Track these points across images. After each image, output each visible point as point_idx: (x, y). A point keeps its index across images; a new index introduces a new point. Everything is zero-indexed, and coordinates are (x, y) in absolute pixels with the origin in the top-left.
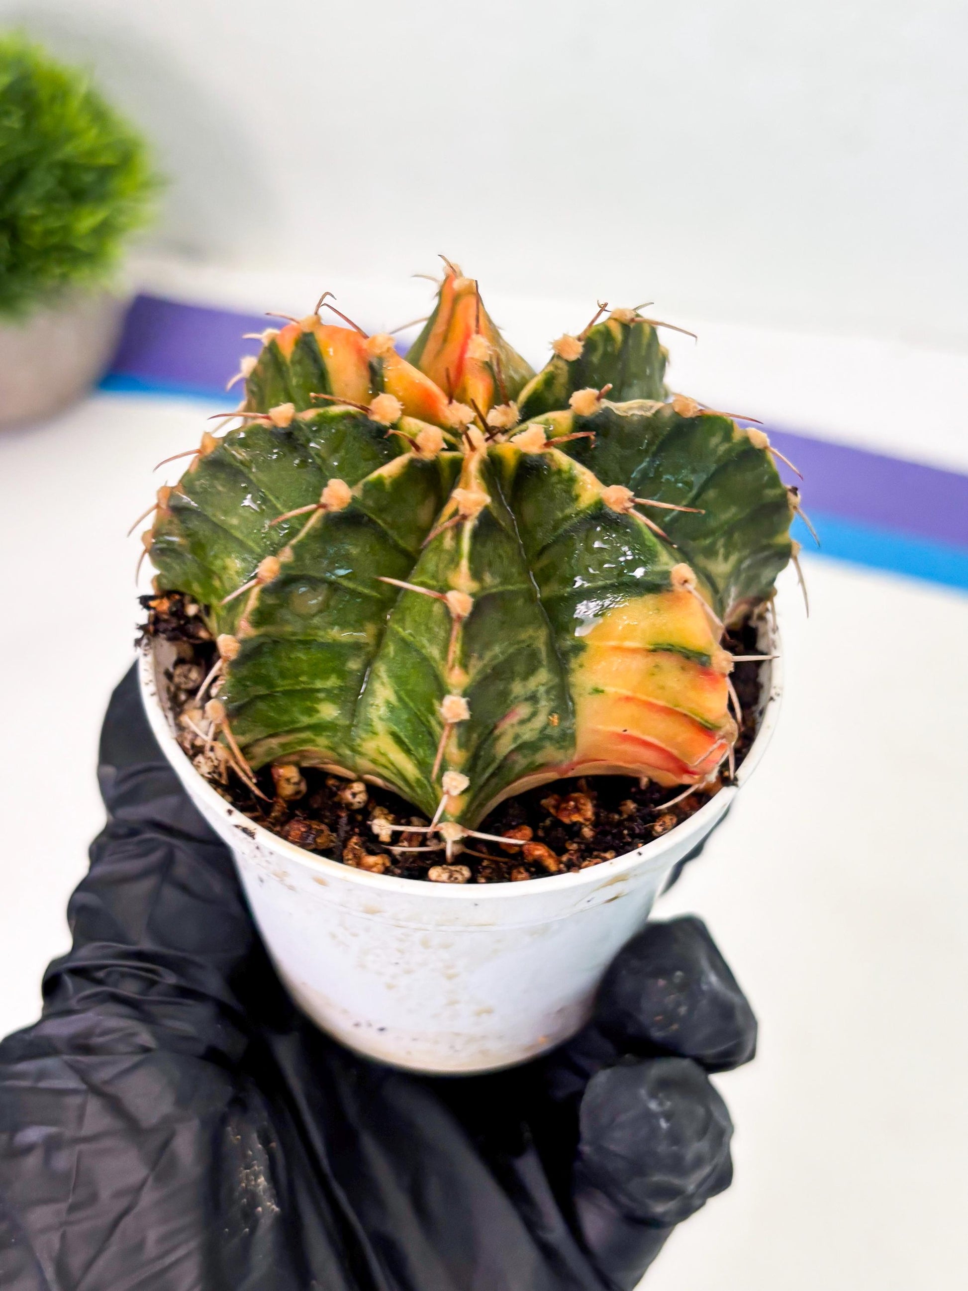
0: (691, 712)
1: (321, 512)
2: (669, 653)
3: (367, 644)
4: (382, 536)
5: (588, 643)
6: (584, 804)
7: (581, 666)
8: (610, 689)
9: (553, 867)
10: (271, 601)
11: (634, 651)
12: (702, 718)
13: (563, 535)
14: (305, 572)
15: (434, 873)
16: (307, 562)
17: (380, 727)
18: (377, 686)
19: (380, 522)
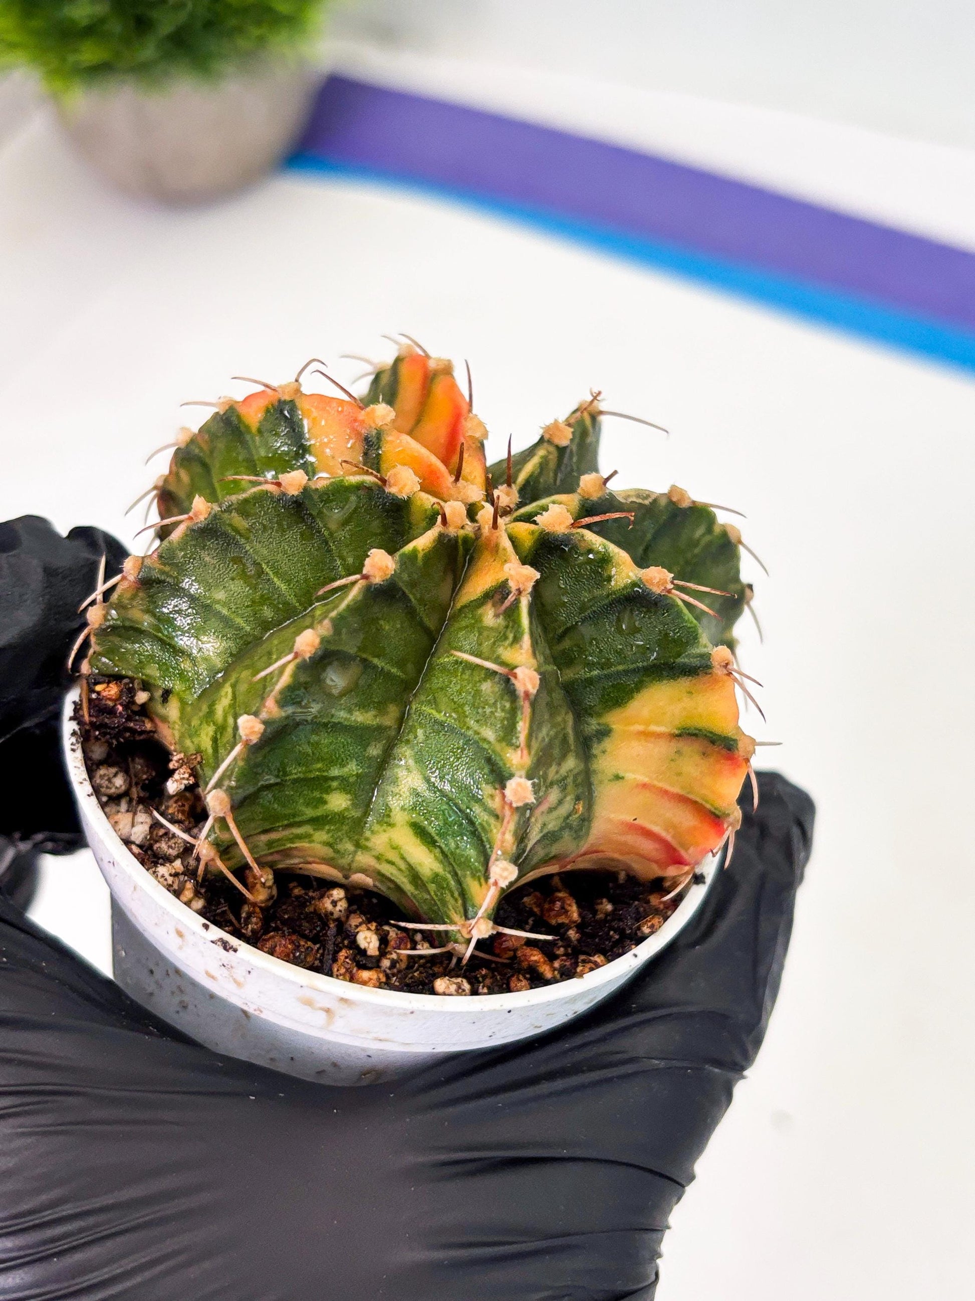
0: (703, 799)
1: (362, 583)
2: (694, 738)
3: (390, 727)
4: (411, 613)
5: (614, 727)
6: (570, 905)
7: (604, 752)
8: (629, 776)
9: (549, 975)
10: (303, 678)
11: (658, 736)
12: (712, 805)
13: (590, 617)
14: (340, 648)
15: (440, 984)
16: (344, 637)
17: (400, 817)
18: (401, 773)
19: (411, 596)
